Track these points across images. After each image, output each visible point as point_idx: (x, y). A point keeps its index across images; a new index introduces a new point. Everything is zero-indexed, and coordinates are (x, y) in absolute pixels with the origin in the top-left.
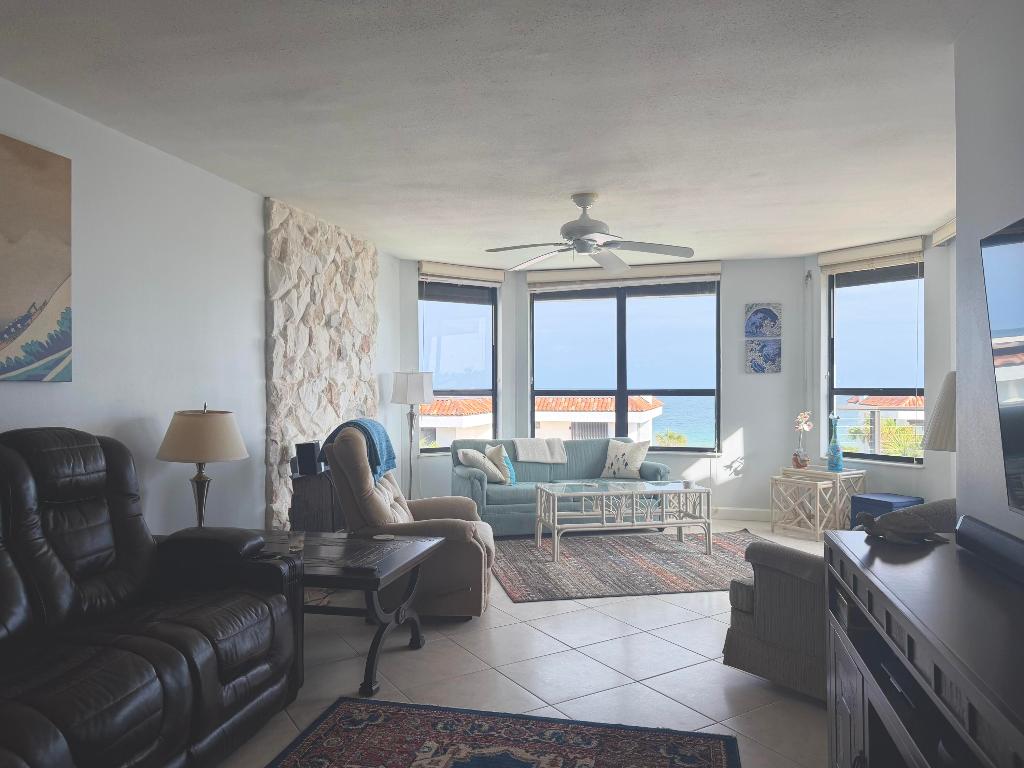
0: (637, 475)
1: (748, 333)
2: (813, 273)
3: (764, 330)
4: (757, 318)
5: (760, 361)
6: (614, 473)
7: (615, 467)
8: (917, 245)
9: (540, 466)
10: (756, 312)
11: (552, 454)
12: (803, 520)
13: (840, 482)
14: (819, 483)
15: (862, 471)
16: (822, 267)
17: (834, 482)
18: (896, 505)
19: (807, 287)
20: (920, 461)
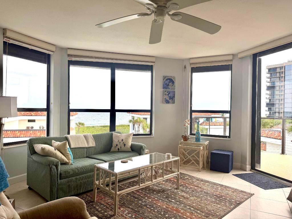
0: (130, 150)
1: (164, 88)
2: (186, 66)
3: (169, 87)
4: (167, 82)
5: (168, 99)
6: (118, 149)
7: (119, 147)
8: (230, 58)
9: (82, 149)
10: (167, 80)
11: (88, 142)
12: (193, 163)
13: (205, 146)
14: (201, 148)
15: (208, 141)
16: (191, 64)
17: (203, 147)
18: (230, 155)
19: (184, 71)
20: (229, 137)
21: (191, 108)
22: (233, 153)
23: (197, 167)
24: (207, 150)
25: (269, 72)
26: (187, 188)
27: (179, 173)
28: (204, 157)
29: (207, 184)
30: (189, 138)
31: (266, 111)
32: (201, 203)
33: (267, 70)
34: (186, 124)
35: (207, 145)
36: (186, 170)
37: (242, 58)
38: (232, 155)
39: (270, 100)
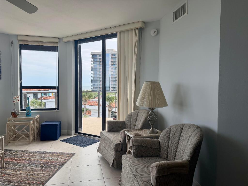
2: (14, 42)
12: (23, 137)
13: (35, 120)
14: (31, 122)
15: (39, 115)
16: (19, 41)
17: (34, 121)
18: (58, 125)
19: (12, 47)
20: (58, 109)
21: (21, 84)
22: (61, 122)
23: (27, 141)
24: (37, 123)
25: (92, 57)
26: (14, 163)
27: (3, 152)
28: (34, 130)
29: (35, 155)
30: (18, 114)
31: (91, 86)
32: (27, 175)
33: (91, 56)
34: (16, 101)
35: (38, 118)
36: (15, 146)
37: (66, 42)
38: (60, 124)
39: (94, 78)
